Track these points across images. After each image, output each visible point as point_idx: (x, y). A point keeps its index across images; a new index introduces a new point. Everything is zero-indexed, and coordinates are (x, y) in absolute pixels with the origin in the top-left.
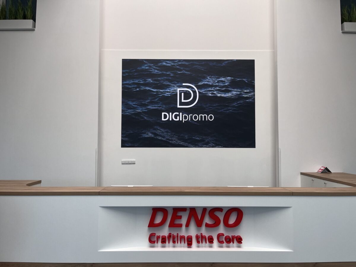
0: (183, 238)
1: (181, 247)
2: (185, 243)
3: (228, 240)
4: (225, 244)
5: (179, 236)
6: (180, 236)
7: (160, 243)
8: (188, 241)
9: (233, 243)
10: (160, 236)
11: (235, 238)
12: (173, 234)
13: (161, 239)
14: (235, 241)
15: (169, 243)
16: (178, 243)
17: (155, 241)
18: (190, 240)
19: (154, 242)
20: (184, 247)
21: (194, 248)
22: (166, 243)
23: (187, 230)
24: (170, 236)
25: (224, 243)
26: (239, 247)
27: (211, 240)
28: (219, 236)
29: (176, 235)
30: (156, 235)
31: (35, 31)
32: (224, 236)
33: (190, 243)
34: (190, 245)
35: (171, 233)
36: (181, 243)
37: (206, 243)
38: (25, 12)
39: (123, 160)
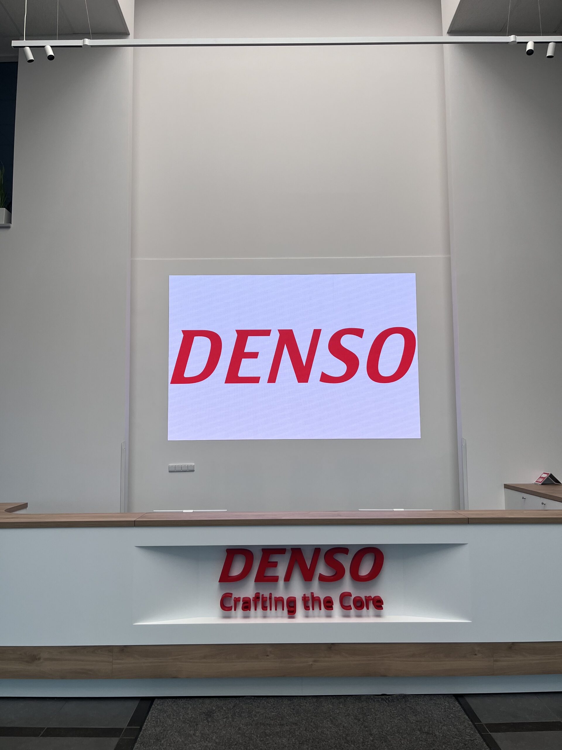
0: (280, 600)
1: (277, 617)
2: (283, 610)
3: (359, 604)
4: (353, 611)
5: (273, 597)
6: (275, 598)
7: (240, 611)
8: (288, 606)
9: (368, 609)
10: (240, 598)
11: (371, 600)
12: (263, 595)
13: (241, 603)
14: (371, 605)
15: (256, 610)
16: (271, 610)
17: (232, 607)
18: (292, 605)
19: (230, 609)
20: (282, 617)
21: (300, 617)
22: (250, 610)
24: (257, 597)
25: (351, 609)
26: (379, 616)
27: (329, 604)
28: (344, 597)
29: (268, 597)
30: (233, 597)
31: (11, 229)
32: (351, 596)
33: (292, 609)
34: (292, 612)
35: (259, 593)
36: (276, 610)
37: (320, 609)
39: (171, 465)
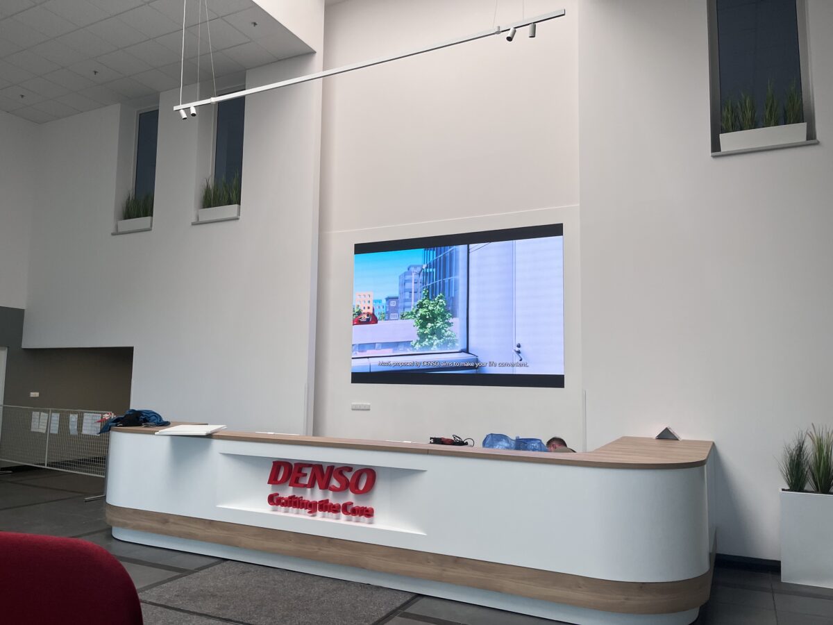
3: (356, 512)
11: (366, 510)
13: (283, 501)
14: (366, 514)
18: (314, 507)
19: (274, 504)
21: (319, 517)
23: (312, 493)
26: (370, 522)
28: (347, 505)
31: (239, 221)
32: (351, 505)
35: (294, 495)
38: (229, 195)
39: (353, 403)
